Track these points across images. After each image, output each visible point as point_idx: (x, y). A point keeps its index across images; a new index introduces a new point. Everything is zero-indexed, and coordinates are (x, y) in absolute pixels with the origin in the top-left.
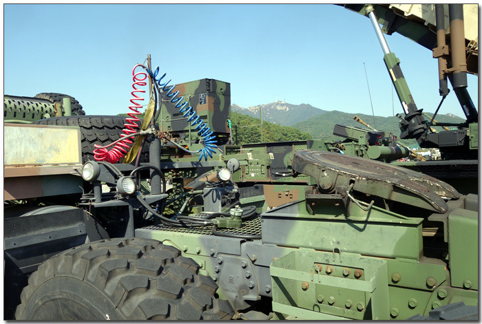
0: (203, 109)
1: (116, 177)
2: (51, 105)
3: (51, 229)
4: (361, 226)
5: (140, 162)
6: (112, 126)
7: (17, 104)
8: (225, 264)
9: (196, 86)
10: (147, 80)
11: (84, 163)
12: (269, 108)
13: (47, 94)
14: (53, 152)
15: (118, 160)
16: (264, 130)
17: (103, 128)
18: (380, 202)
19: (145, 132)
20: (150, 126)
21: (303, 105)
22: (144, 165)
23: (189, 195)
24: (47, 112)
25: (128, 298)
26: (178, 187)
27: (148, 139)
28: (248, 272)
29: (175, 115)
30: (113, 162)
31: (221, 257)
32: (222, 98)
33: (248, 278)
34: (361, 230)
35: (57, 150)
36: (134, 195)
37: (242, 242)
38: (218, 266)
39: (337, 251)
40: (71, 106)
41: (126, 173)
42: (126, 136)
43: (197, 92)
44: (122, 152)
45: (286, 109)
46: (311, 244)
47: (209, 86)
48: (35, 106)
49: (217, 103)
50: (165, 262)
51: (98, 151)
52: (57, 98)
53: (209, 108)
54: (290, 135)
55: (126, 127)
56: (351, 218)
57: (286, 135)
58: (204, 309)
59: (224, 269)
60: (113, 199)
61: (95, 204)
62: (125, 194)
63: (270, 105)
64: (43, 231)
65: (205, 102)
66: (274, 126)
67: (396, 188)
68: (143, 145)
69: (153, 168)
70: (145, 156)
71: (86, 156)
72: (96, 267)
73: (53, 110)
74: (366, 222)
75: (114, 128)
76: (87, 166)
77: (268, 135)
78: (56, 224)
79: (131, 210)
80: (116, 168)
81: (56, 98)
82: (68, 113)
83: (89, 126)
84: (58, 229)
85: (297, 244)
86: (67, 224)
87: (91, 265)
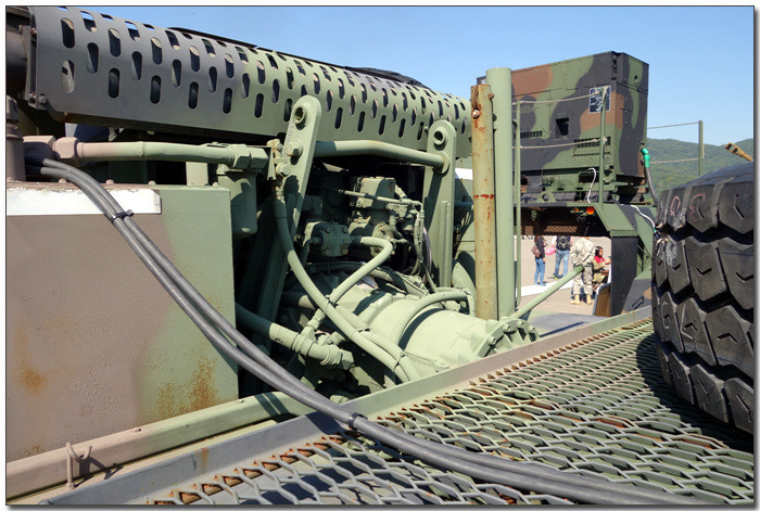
9: (583, 69)
43: (583, 85)
47: (616, 69)
49: (627, 109)
53: (616, 120)
65: (606, 107)
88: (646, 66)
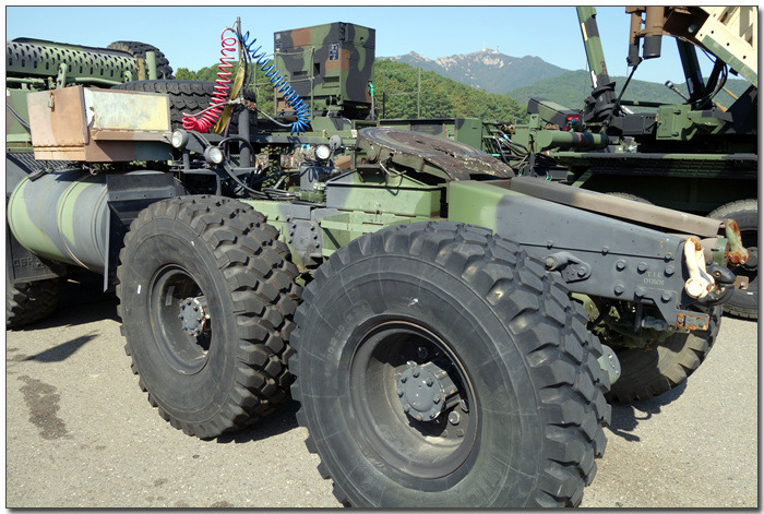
0: (334, 68)
1: (205, 147)
2: (132, 59)
3: (146, 189)
4: (395, 191)
5: (229, 132)
6: (201, 93)
7: (93, 58)
8: (297, 228)
9: (327, 32)
10: (237, 46)
11: (173, 131)
12: (471, 61)
13: (125, 43)
14: (144, 119)
15: (207, 130)
16: (458, 98)
17: (191, 95)
18: (411, 173)
19: (233, 102)
20: (239, 95)
21: (528, 57)
22: (233, 136)
23: (285, 174)
24: (127, 69)
25: (206, 229)
26: (275, 165)
27: (237, 109)
28: (315, 233)
29: (295, 74)
30: (202, 131)
31: (295, 222)
32: (362, 51)
33: (315, 238)
34: (395, 195)
35: (148, 117)
36: (221, 165)
37: (312, 208)
38: (292, 230)
39: (378, 212)
40: (156, 61)
41: (215, 144)
42: (215, 105)
43: (327, 42)
44: (212, 122)
45: (499, 64)
46: (361, 208)
47: (344, 33)
48: (114, 61)
49: (354, 59)
50: (238, 211)
51: (187, 119)
52: (139, 49)
53: (342, 65)
54: (500, 108)
55: (215, 96)
56: (389, 185)
57: (494, 108)
58: (264, 244)
59: (297, 232)
60: (202, 167)
61: (184, 171)
62: (212, 164)
63: (473, 56)
64: (139, 190)
65: (337, 58)
66: (476, 92)
67: (426, 162)
68: (232, 116)
69: (242, 140)
70: (234, 126)
71: (175, 123)
72: (184, 210)
73: (135, 66)
74: (398, 188)
75: (203, 95)
76: (175, 134)
77: (464, 108)
78: (150, 185)
79: (218, 179)
80: (204, 138)
81: (137, 50)
82: (152, 76)
83: (177, 92)
84: (152, 189)
85: (352, 208)
86: (159, 186)
87: (181, 208)
88: (372, 32)
